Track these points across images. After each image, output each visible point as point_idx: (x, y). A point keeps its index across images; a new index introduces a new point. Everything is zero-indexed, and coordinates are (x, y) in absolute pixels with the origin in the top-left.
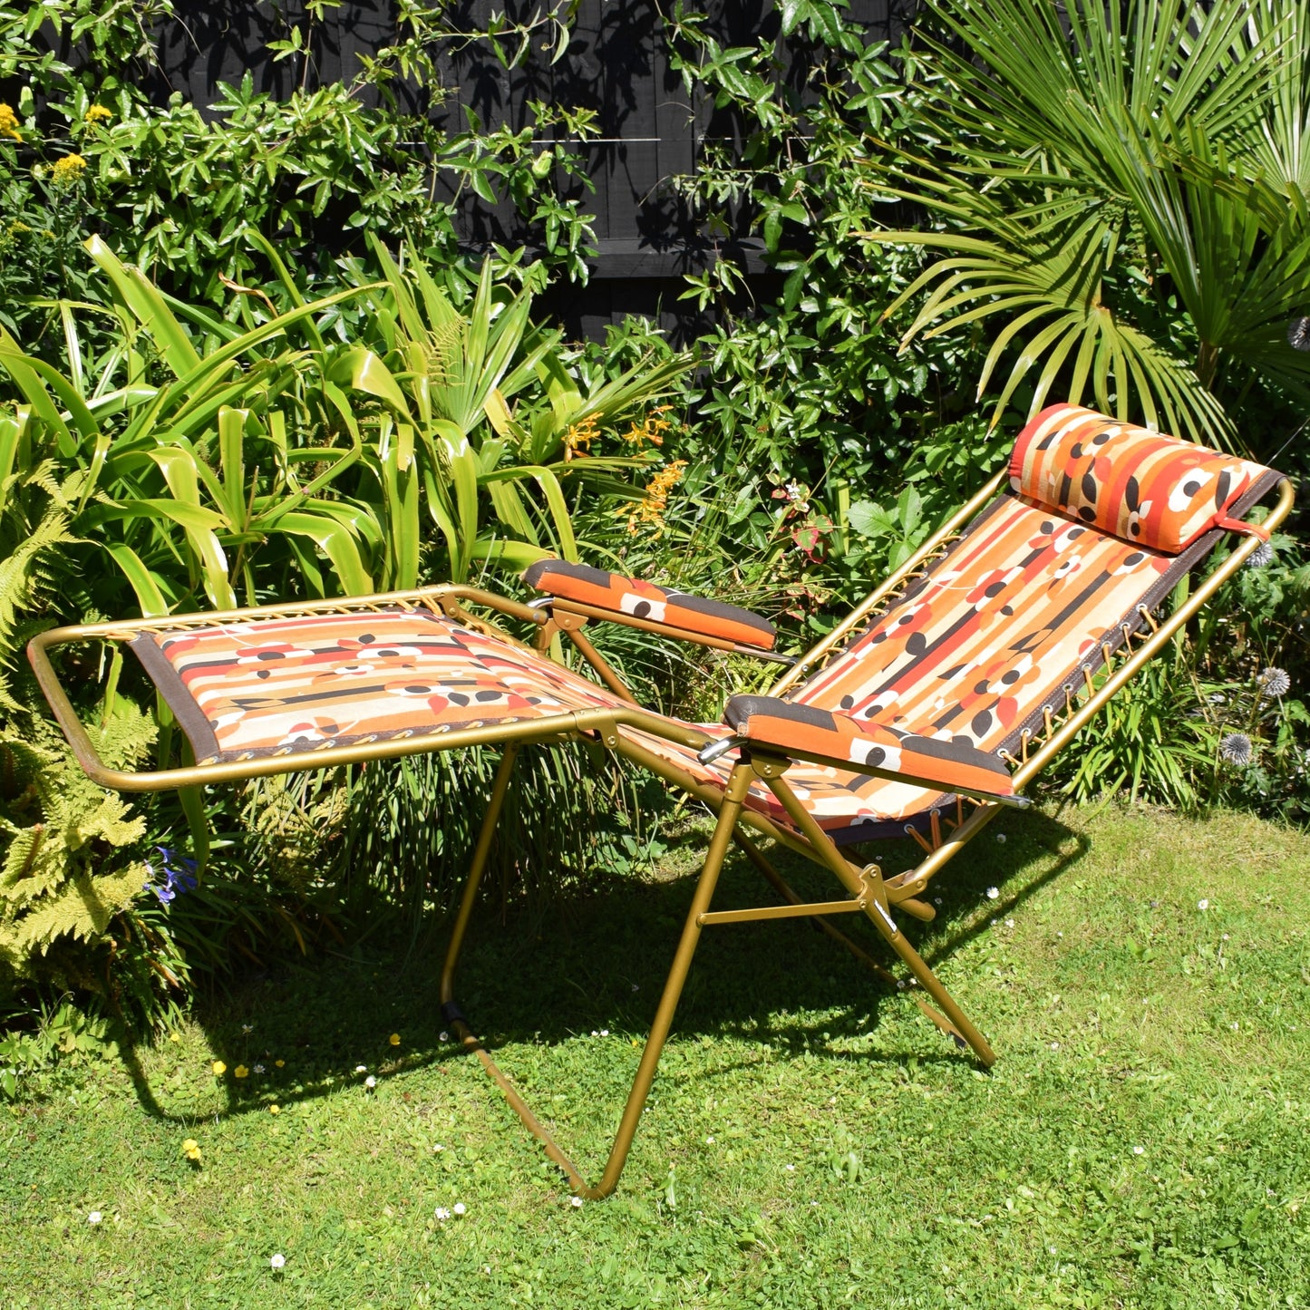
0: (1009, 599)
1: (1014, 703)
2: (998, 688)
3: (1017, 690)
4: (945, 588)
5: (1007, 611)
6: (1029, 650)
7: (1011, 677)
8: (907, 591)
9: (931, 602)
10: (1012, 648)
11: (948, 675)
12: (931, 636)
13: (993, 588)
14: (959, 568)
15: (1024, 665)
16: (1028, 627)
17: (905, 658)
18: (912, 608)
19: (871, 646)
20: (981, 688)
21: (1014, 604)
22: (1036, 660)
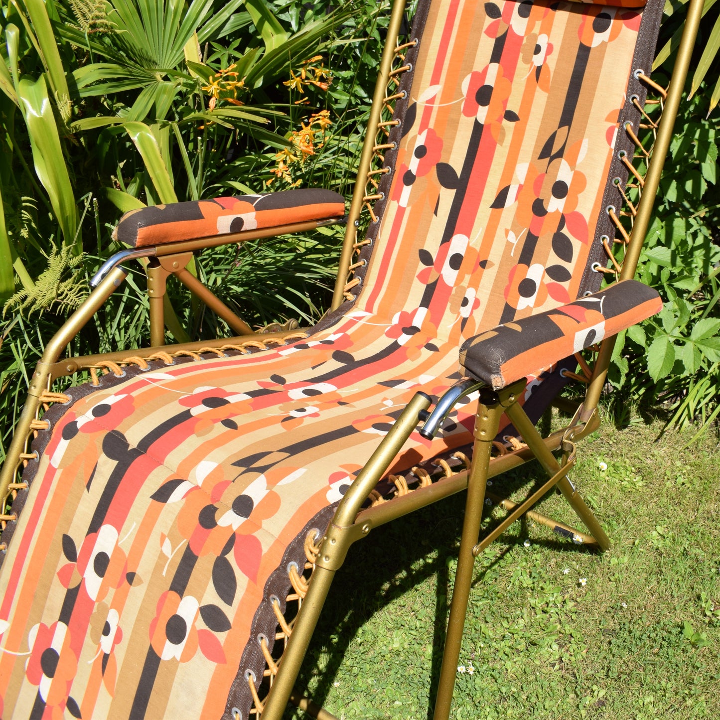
0: (505, 102)
1: (579, 217)
2: (555, 205)
3: (575, 203)
4: (436, 106)
5: (511, 116)
6: (560, 154)
7: (560, 190)
8: (399, 116)
9: (431, 125)
10: (542, 157)
11: (500, 202)
12: (457, 163)
13: (483, 95)
14: (435, 81)
15: (564, 173)
16: (542, 129)
17: (448, 196)
18: (417, 137)
19: (407, 190)
20: (539, 209)
21: (514, 106)
22: (572, 164)
